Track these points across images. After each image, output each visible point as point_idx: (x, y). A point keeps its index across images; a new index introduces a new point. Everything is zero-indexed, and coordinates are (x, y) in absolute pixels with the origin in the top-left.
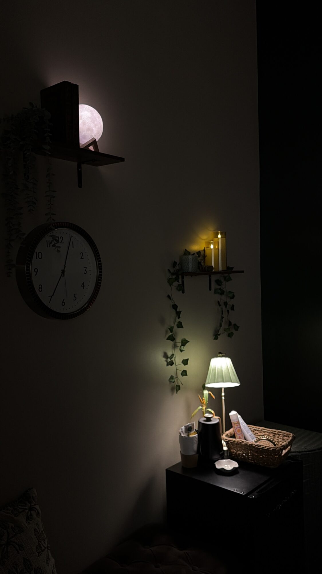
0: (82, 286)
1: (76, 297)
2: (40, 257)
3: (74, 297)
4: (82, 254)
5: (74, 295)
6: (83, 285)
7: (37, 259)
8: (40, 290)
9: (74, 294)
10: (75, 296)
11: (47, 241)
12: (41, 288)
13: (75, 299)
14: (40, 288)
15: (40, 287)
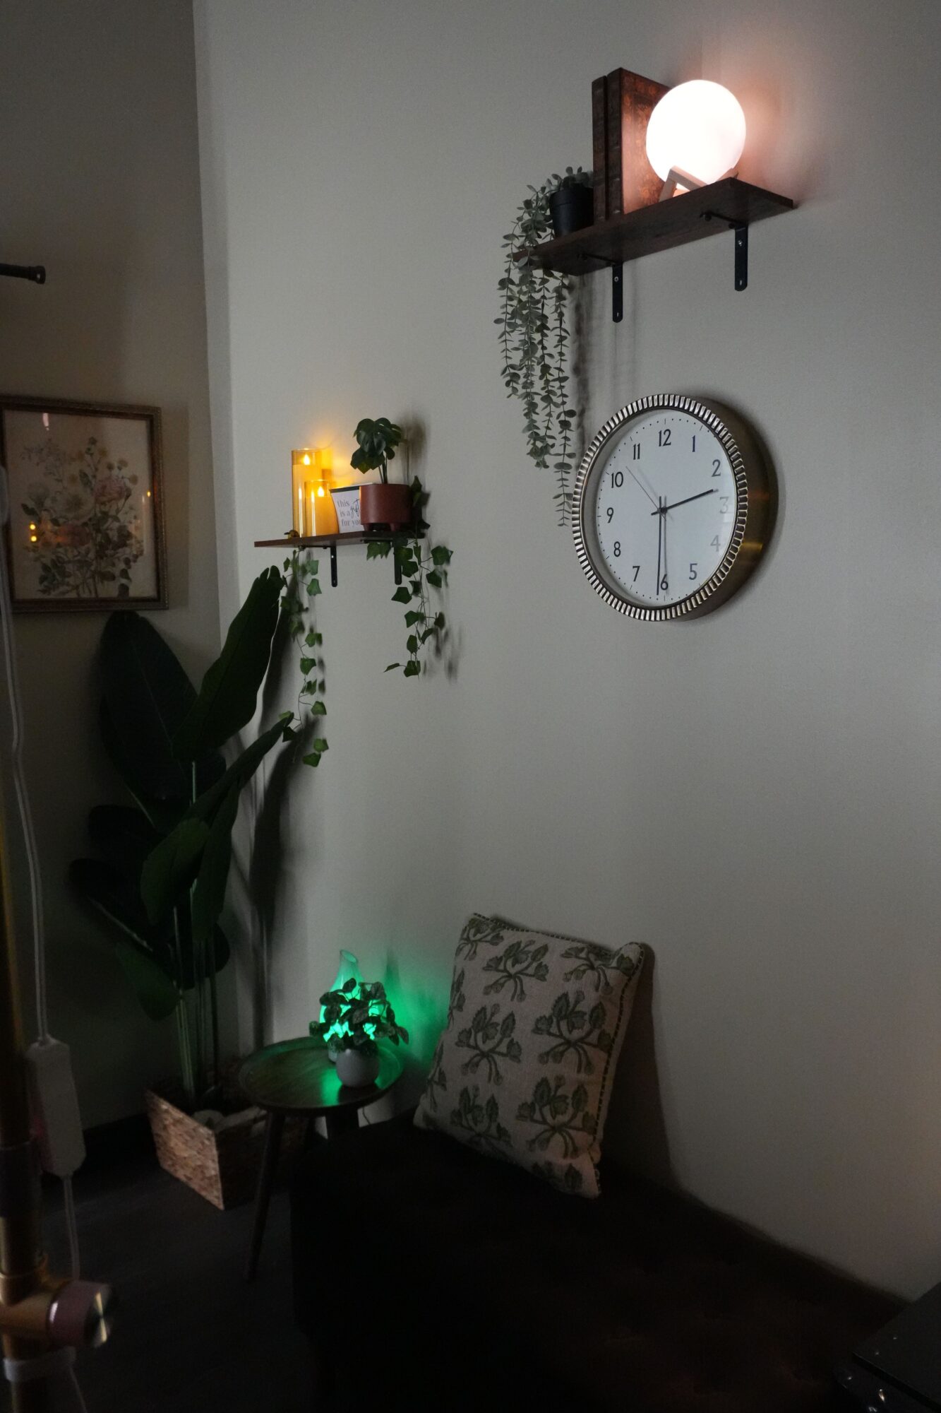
0: (712, 545)
1: (694, 572)
2: (619, 484)
3: (691, 571)
4: (717, 464)
5: (691, 568)
6: (715, 542)
7: (613, 487)
8: (617, 552)
9: (691, 565)
10: (693, 569)
11: (635, 446)
12: (618, 549)
13: (693, 577)
14: (616, 549)
15: (617, 546)
